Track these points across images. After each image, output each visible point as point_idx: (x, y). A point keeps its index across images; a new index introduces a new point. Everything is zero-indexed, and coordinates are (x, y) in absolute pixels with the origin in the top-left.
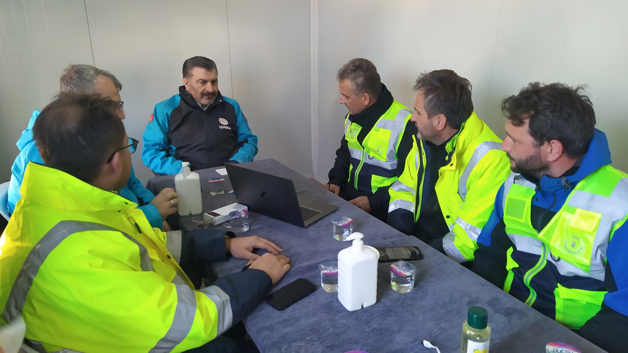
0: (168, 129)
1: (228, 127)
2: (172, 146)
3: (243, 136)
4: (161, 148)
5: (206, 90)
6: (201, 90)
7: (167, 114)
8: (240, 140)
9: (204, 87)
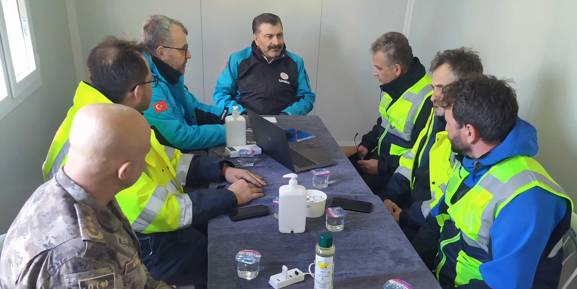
0: (237, 77)
1: (287, 82)
2: (238, 92)
3: (302, 92)
4: (228, 92)
5: (273, 43)
6: (268, 44)
7: (237, 63)
8: (298, 96)
9: (271, 41)
